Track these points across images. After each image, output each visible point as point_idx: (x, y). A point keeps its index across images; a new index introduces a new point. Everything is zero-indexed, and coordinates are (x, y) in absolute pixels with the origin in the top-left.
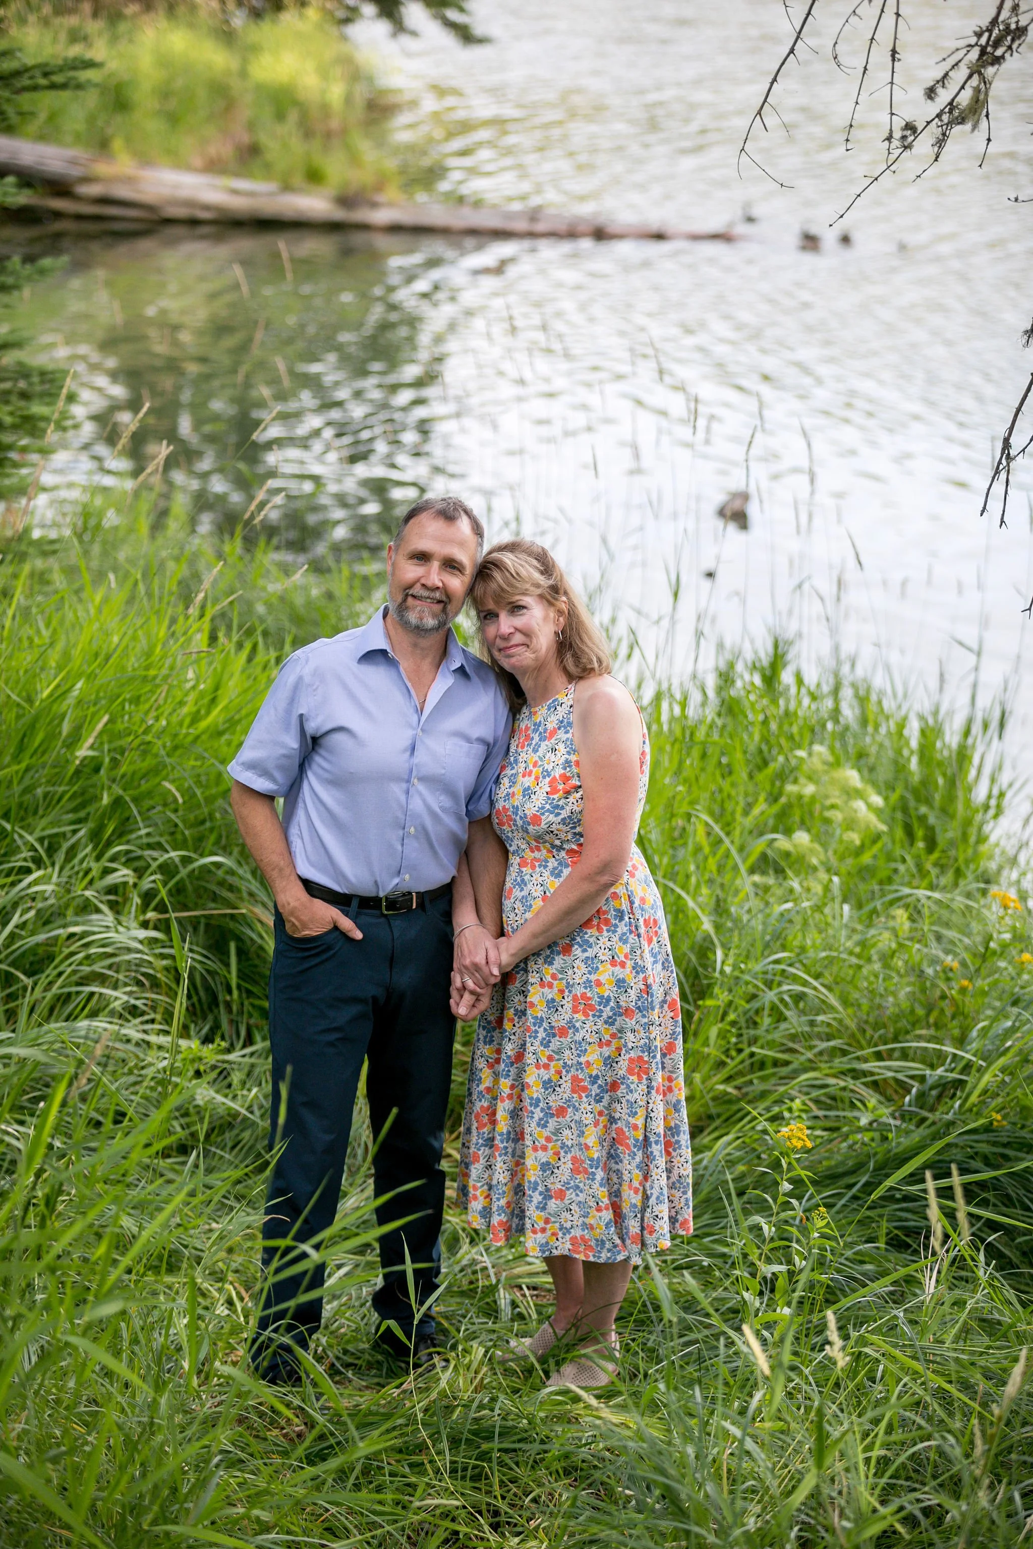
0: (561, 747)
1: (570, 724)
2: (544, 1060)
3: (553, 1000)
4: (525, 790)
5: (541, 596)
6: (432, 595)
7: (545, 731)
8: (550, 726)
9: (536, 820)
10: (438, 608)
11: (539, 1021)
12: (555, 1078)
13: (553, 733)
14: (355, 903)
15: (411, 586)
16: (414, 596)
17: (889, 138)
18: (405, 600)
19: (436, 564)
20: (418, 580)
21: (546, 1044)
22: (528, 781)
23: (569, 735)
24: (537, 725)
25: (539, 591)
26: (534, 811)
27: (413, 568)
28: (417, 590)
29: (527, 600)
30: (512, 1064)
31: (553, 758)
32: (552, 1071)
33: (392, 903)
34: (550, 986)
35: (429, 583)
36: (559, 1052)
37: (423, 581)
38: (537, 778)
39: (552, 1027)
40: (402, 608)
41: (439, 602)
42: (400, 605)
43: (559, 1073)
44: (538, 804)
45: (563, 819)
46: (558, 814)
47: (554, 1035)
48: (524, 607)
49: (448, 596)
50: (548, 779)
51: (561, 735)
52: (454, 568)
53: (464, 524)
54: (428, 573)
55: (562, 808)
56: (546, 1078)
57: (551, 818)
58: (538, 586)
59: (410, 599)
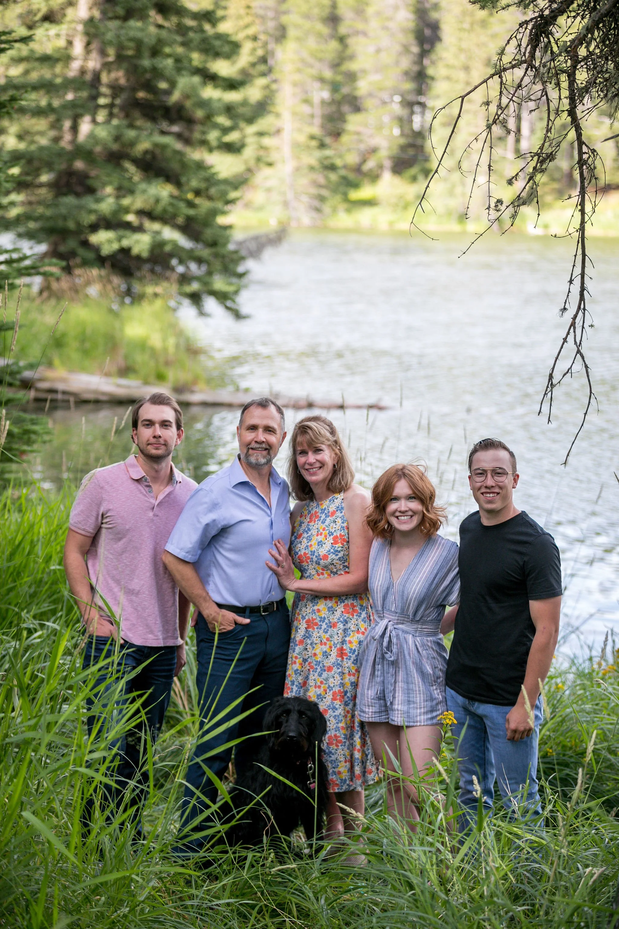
0: (339, 520)
1: (342, 508)
2: (319, 683)
3: (326, 652)
4: (319, 542)
5: (329, 446)
6: (261, 446)
7: (329, 512)
8: (331, 510)
9: (325, 557)
10: (265, 453)
11: (318, 663)
12: (323, 693)
13: (333, 513)
14: (248, 612)
15: (249, 444)
16: (252, 449)
17: (489, 208)
18: (248, 451)
19: (261, 430)
20: (253, 440)
21: (320, 675)
22: (320, 538)
23: (343, 514)
24: (323, 511)
25: (329, 443)
26: (324, 552)
27: (249, 434)
28: (254, 445)
29: (323, 447)
30: (301, 687)
31: (335, 526)
32: (322, 689)
33: (266, 609)
34: (325, 644)
35: (258, 440)
36: (327, 679)
37: (255, 440)
38: (326, 536)
39: (324, 666)
40: (247, 455)
41: (266, 449)
42: (246, 454)
43: (325, 691)
44: (327, 549)
45: (340, 558)
46: (337, 555)
47: (325, 671)
48: (321, 450)
49: (270, 446)
50: (332, 537)
51: (338, 514)
52: (270, 431)
53: (272, 408)
54: (257, 435)
55: (339, 552)
56: (319, 693)
57: (334, 556)
58: (328, 440)
59: (250, 451)
